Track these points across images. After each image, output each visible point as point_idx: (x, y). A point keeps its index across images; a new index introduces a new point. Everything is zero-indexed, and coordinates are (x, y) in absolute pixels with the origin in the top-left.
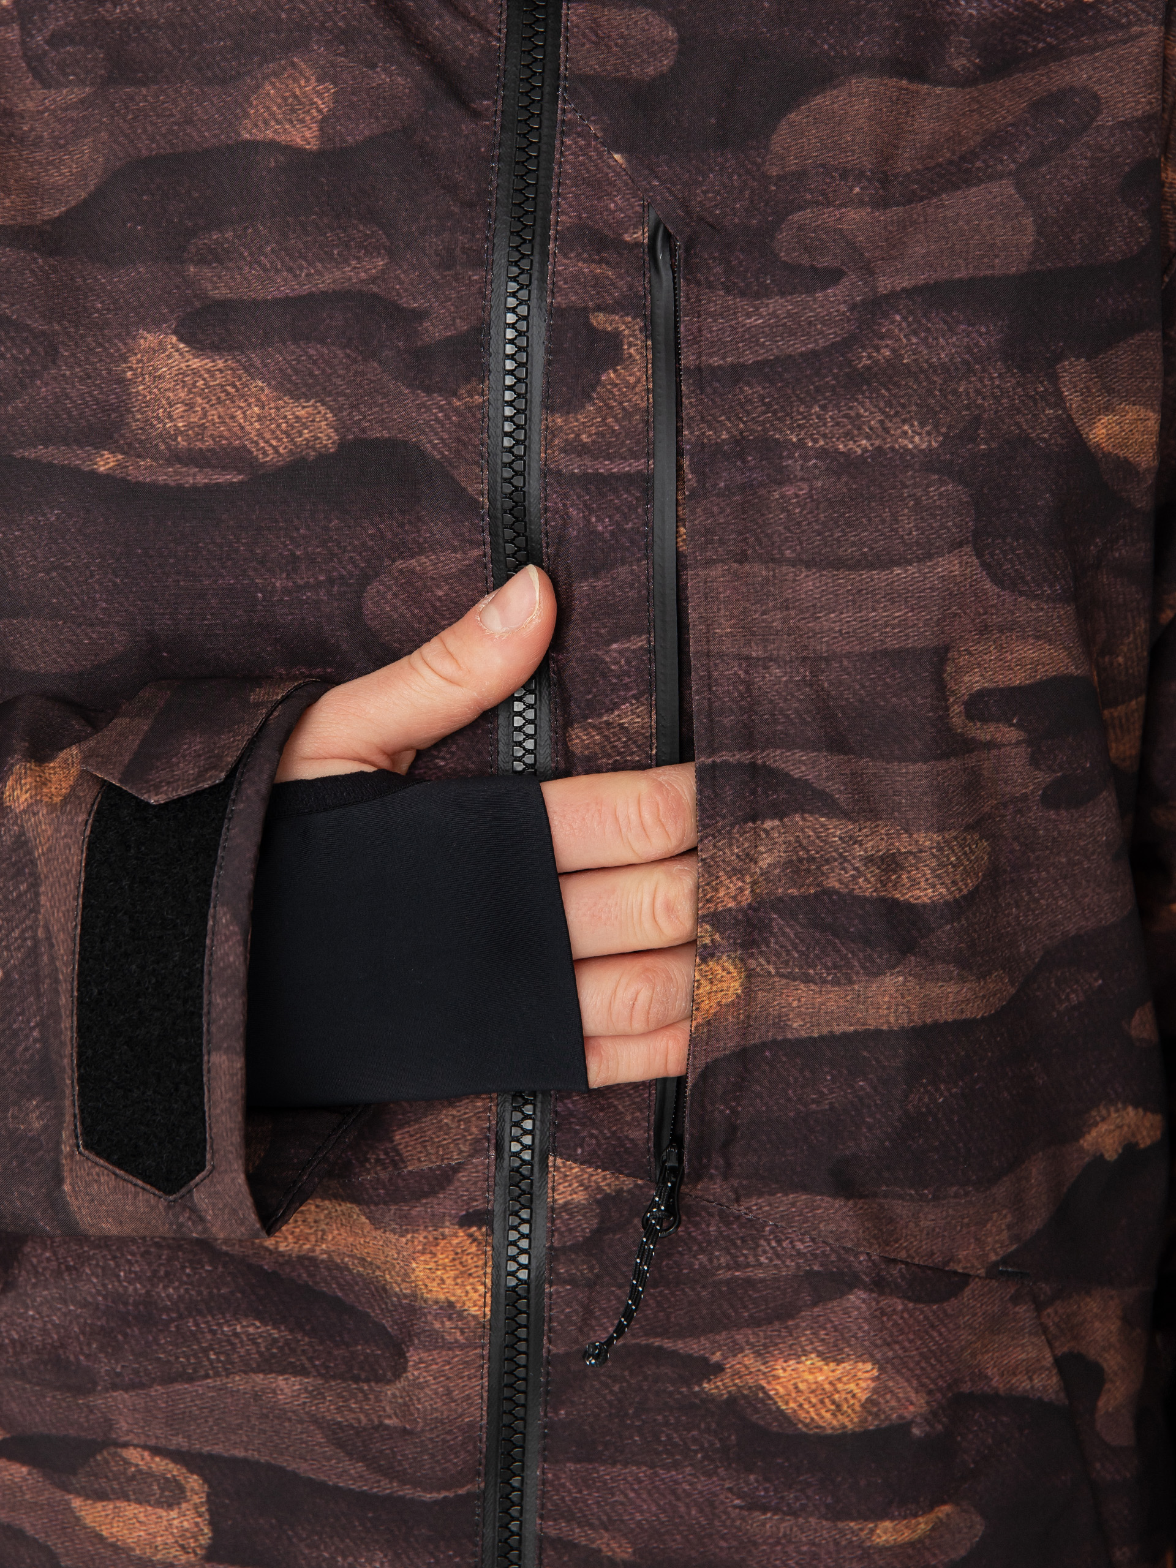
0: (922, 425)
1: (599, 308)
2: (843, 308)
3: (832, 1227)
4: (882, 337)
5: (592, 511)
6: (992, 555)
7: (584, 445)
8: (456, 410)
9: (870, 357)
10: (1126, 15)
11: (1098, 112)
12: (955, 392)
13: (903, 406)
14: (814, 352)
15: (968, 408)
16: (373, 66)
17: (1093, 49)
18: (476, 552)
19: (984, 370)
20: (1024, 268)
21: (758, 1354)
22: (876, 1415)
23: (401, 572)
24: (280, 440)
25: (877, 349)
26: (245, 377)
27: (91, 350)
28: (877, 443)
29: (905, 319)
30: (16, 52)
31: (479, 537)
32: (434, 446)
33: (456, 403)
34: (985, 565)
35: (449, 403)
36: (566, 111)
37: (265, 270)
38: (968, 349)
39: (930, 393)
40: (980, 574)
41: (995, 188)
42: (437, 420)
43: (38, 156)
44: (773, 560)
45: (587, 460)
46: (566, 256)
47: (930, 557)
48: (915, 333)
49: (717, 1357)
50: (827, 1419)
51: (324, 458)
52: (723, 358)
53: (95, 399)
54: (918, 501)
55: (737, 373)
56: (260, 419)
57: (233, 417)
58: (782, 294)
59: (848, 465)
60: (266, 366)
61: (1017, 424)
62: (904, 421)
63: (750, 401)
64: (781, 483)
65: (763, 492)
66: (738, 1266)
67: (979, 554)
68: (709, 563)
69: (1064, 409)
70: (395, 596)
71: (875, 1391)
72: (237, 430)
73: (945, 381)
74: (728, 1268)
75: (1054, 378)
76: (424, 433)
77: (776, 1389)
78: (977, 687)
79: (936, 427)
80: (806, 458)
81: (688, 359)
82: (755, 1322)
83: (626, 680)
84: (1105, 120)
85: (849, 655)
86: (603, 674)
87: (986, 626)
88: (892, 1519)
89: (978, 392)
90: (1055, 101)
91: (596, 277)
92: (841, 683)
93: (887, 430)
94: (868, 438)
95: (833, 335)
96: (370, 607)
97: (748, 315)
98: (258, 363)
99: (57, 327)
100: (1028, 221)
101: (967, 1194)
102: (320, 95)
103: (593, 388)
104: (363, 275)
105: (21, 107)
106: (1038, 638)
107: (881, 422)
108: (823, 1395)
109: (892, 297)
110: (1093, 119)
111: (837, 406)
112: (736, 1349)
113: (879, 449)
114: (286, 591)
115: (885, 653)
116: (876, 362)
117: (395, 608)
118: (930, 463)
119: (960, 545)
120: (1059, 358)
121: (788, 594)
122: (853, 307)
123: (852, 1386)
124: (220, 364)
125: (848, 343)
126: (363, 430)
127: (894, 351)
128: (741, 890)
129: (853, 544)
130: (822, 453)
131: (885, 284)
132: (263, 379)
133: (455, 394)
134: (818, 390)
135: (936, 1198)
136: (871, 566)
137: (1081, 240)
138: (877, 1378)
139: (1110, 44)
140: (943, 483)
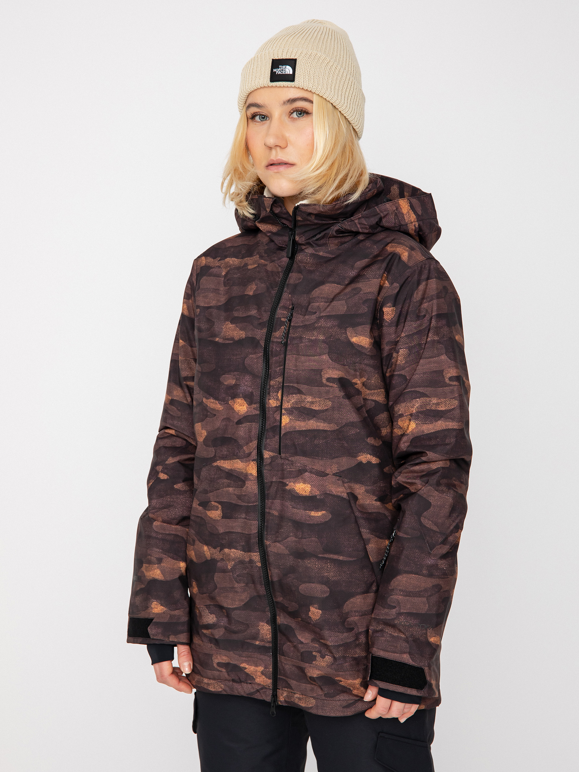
0: (323, 335)
1: (283, 318)
3: (303, 462)
4: (320, 322)
5: (277, 347)
6: (331, 356)
7: (277, 337)
8: (262, 332)
9: (317, 325)
10: (370, 277)
11: (361, 291)
12: (329, 331)
13: (320, 332)
15: (330, 333)
16: (262, 283)
18: (261, 354)
19: (334, 328)
20: (343, 313)
21: (294, 483)
22: (311, 494)
23: (250, 357)
24: (238, 336)
26: (236, 327)
27: (219, 324)
28: (316, 338)
29: (324, 320)
30: (223, 281)
31: (262, 352)
32: (258, 337)
33: (262, 331)
35: (261, 331)
36: (285, 289)
37: (243, 313)
38: (332, 325)
39: (325, 331)
41: (342, 302)
42: (259, 334)
43: (221, 296)
45: (277, 339)
46: (280, 310)
47: (321, 355)
48: (325, 322)
49: (287, 483)
50: (304, 494)
51: (243, 339)
52: (297, 324)
53: (218, 330)
54: (320, 347)
55: (299, 327)
56: (236, 333)
57: (233, 333)
60: (239, 326)
61: (338, 336)
62: (320, 335)
66: (291, 468)
68: (290, 355)
69: (347, 335)
70: (249, 361)
71: (311, 490)
72: (233, 335)
73: (328, 329)
74: (289, 469)
75: (346, 330)
76: (257, 335)
77: (296, 489)
80: (305, 339)
81: (292, 324)
82: (293, 478)
83: (279, 373)
84: (362, 292)
85: (307, 370)
86: (276, 373)
87: (330, 367)
88: (314, 511)
89: (333, 331)
90: (355, 289)
91: (284, 313)
92: (306, 374)
93: (317, 336)
94: (315, 337)
95: (313, 321)
96: (246, 362)
98: (238, 325)
99: (215, 320)
101: (327, 460)
102: (255, 287)
103: (280, 329)
104: (254, 313)
105: (221, 289)
106: (339, 370)
107: (317, 335)
108: (303, 489)
109: (322, 317)
110: (360, 292)
112: (290, 482)
114: (235, 359)
115: (312, 370)
116: (318, 326)
117: (249, 362)
119: (326, 354)
120: (347, 327)
123: (307, 488)
124: (234, 325)
125: (314, 323)
126: (249, 336)
127: (321, 324)
128: (289, 405)
129: (310, 353)
130: (308, 339)
132: (238, 328)
133: (262, 330)
135: (321, 459)
137: (354, 310)
138: (311, 487)
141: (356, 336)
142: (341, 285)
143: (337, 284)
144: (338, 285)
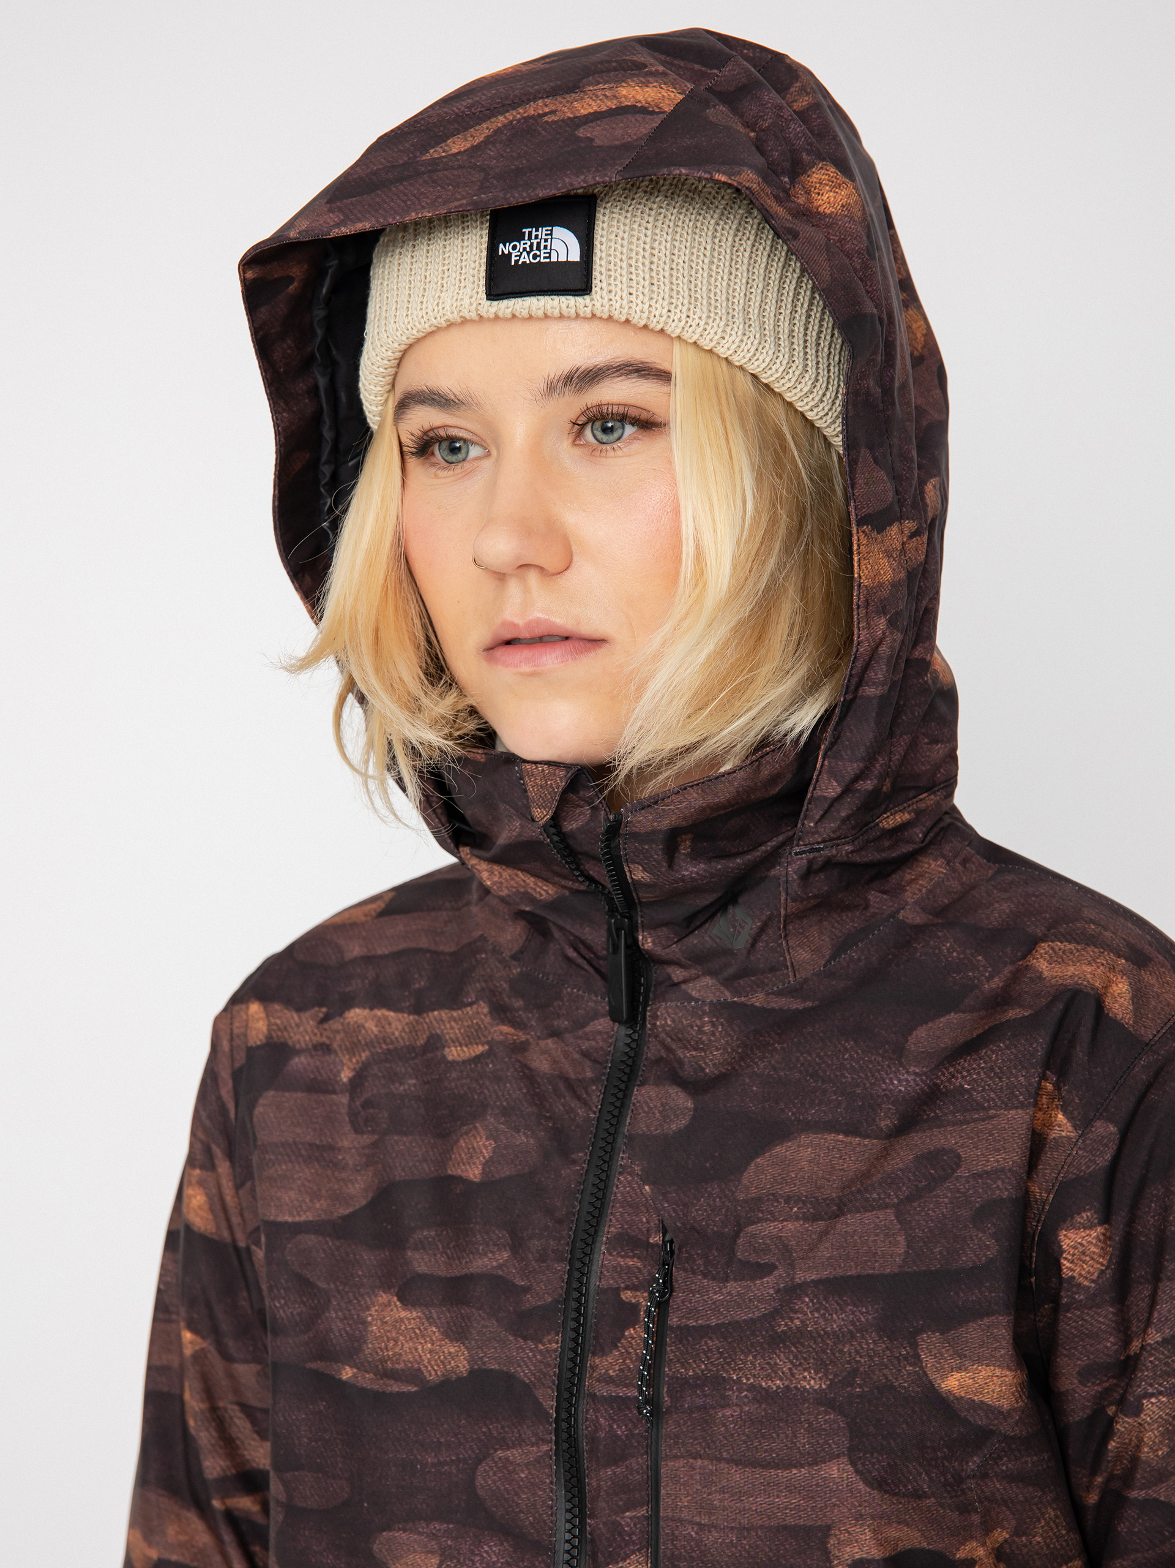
0: (816, 1373)
1: (627, 1288)
2: (772, 1291)
4: (796, 1312)
5: (614, 1421)
6: (863, 1465)
7: (611, 1377)
8: (541, 1352)
9: (786, 1325)
10: (988, 1101)
11: (958, 1166)
12: (841, 1351)
13: (805, 1359)
14: (752, 1319)
15: (849, 1362)
17: (962, 1123)
18: (545, 1448)
19: (863, 1337)
20: (896, 1270)
23: (500, 1458)
24: (438, 1366)
25: (792, 1320)
26: (426, 1324)
27: (350, 1301)
28: (786, 1383)
29: (812, 1301)
30: (344, 1110)
31: (548, 1437)
32: (525, 1374)
33: (541, 1347)
34: (857, 1471)
35: (537, 1347)
36: (622, 1159)
38: (853, 1323)
39: (824, 1351)
40: (854, 1477)
41: (881, 1215)
42: (528, 1357)
43: (344, 1175)
44: (716, 1458)
45: (612, 1388)
47: (816, 1463)
48: (817, 1310)
51: (460, 1379)
52: (696, 1321)
54: (810, 1424)
55: (704, 1331)
56: (431, 1352)
57: (416, 1349)
58: (736, 1280)
59: (765, 1396)
60: (439, 1318)
61: (884, 1375)
62: (805, 1370)
63: (710, 1350)
64: (723, 1407)
65: (712, 1412)
67: (853, 1463)
69: (921, 1367)
70: (495, 1474)
72: (417, 1357)
73: (835, 1344)
75: (914, 1345)
76: (519, 1366)
78: (857, 1556)
79: (826, 1375)
80: (740, 1391)
81: (673, 1320)
83: (634, 1538)
84: (963, 1172)
86: (620, 1534)
87: (861, 1515)
89: (857, 1352)
90: (932, 1157)
91: (629, 1268)
92: (758, 1547)
93: (793, 1375)
94: (781, 1379)
95: (764, 1309)
96: (480, 1481)
97: (715, 1293)
98: (435, 1316)
99: (332, 1286)
100: (901, 1239)
103: (619, 1340)
105: (340, 1144)
107: (790, 1369)
110: (954, 1171)
111: (763, 1357)
113: (787, 1388)
114: (433, 1465)
115: (785, 1528)
116: (790, 1329)
117: (494, 1482)
118: (822, 1400)
119: (838, 1456)
120: (920, 1331)
121: (724, 1483)
122: (778, 1291)
124: (415, 1314)
125: (774, 1314)
126: (484, 1363)
127: (802, 1322)
129: (766, 1451)
130: (751, 1388)
131: (800, 1277)
132: (437, 1327)
133: (541, 1342)
134: (752, 1345)
136: (777, 1466)
137: (940, 1253)
139: (975, 1121)
140: (827, 1413)
141: (959, 1369)
142: (861, 1135)
143: (847, 1134)
144: (849, 1139)
